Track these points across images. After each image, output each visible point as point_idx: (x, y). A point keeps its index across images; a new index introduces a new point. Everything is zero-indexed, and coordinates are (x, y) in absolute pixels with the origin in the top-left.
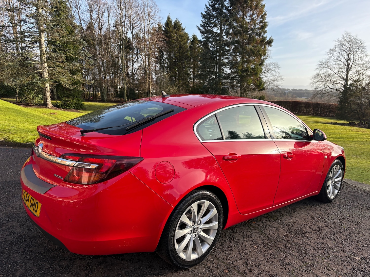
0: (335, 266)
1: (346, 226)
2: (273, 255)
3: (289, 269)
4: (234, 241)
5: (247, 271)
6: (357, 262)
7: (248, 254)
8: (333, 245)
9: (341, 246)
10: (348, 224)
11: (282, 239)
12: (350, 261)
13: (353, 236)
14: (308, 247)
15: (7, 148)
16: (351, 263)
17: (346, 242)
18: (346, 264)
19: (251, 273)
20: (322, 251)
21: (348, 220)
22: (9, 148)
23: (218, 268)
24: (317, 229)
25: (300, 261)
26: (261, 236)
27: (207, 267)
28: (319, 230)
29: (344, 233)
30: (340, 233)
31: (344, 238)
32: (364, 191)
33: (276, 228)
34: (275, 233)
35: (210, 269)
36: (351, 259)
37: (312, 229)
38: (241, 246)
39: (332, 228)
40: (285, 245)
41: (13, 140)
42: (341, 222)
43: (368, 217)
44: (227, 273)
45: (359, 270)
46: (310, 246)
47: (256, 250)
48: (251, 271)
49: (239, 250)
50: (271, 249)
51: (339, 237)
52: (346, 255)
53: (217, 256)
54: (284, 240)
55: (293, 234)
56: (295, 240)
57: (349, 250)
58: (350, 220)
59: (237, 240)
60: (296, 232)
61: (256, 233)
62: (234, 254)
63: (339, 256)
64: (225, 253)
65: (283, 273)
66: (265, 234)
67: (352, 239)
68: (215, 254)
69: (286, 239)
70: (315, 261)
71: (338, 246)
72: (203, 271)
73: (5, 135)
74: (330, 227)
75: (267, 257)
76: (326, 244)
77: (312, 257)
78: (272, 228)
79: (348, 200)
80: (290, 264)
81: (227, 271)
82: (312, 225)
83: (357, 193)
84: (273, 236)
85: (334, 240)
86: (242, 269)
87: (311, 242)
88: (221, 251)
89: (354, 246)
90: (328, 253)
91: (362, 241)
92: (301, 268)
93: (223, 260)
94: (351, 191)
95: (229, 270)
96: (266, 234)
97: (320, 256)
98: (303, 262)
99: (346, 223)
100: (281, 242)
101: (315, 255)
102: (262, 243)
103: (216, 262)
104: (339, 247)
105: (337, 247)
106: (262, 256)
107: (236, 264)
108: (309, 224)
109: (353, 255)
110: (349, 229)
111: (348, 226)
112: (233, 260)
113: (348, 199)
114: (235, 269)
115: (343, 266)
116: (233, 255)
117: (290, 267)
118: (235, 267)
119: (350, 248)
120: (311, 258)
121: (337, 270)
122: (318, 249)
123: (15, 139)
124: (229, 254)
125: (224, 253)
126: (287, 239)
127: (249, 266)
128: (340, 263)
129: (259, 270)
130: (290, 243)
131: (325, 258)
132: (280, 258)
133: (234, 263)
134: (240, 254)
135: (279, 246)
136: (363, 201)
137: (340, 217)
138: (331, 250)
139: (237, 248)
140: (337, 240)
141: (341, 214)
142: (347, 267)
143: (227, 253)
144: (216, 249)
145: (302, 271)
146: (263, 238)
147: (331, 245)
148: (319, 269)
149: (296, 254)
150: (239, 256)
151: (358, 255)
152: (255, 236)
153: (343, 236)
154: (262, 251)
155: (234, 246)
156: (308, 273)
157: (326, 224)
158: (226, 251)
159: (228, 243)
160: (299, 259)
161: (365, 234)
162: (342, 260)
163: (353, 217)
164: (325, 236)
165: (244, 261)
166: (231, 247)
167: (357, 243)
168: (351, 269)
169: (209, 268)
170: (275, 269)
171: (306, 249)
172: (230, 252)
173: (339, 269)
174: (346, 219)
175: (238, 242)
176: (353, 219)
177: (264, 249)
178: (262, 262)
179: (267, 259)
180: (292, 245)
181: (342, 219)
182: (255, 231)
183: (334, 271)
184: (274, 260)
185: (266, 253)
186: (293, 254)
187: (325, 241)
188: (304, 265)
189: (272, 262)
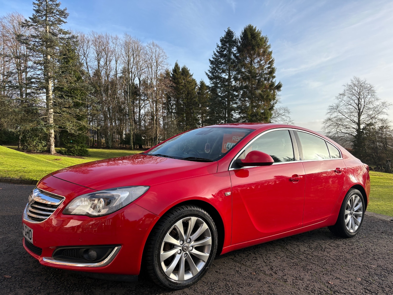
0: (353, 271)
1: (363, 244)
2: (296, 263)
3: (311, 273)
4: (259, 254)
5: (273, 274)
6: (373, 269)
7: (272, 262)
8: (351, 257)
9: (358, 257)
10: (365, 243)
11: (303, 253)
12: (367, 268)
13: (370, 251)
14: (327, 258)
16: (368, 269)
17: (363, 255)
18: (363, 270)
19: (276, 275)
20: (341, 261)
21: (365, 240)
23: (246, 271)
24: (335, 246)
25: (321, 268)
26: (283, 250)
27: (236, 271)
28: (338, 247)
29: (361, 249)
30: (358, 249)
31: (361, 252)
32: (380, 220)
33: (297, 245)
34: (296, 249)
36: (368, 267)
37: (331, 246)
38: (266, 257)
39: (350, 245)
40: (306, 257)
41: (29, 178)
42: (357, 241)
43: (384, 238)
45: (375, 274)
46: (330, 258)
47: (279, 260)
49: (264, 259)
50: (293, 260)
51: (356, 252)
52: (364, 264)
53: (245, 264)
54: (305, 253)
55: (313, 249)
56: (315, 254)
57: (366, 261)
58: (367, 240)
59: (261, 253)
60: (316, 248)
61: (278, 248)
63: (357, 265)
64: (251, 262)
65: (305, 275)
66: (286, 249)
67: (369, 253)
68: (242, 262)
69: (306, 253)
70: (334, 268)
71: (356, 257)
72: (233, 273)
74: (348, 245)
75: (291, 265)
76: (344, 256)
77: (332, 265)
79: (365, 226)
80: (311, 269)
81: (255, 274)
82: (330, 243)
83: (373, 221)
84: (294, 251)
85: (352, 253)
86: (268, 272)
87: (330, 255)
88: (247, 260)
89: (371, 258)
91: (378, 254)
92: (322, 272)
93: (250, 266)
94: (367, 219)
95: (256, 273)
96: (288, 249)
97: (339, 264)
98: (324, 268)
99: (363, 242)
100: (302, 255)
101: (335, 264)
102: (284, 255)
103: (243, 268)
105: (355, 259)
106: (285, 264)
107: (262, 269)
108: (328, 242)
109: (370, 264)
110: (366, 246)
111: (365, 244)
112: (259, 266)
113: (365, 225)
114: (262, 273)
115: (361, 271)
116: (259, 263)
117: (312, 271)
118: (262, 271)
119: (367, 259)
120: (331, 266)
121: (355, 274)
122: (337, 259)
124: (255, 263)
125: (250, 262)
127: (274, 271)
128: (358, 269)
129: (283, 273)
130: (310, 256)
131: (344, 266)
132: (302, 265)
133: (260, 268)
134: (266, 263)
135: (301, 257)
136: (379, 227)
137: (357, 238)
138: (350, 261)
139: (262, 258)
140: (354, 253)
141: (357, 236)
142: (364, 272)
143: (252, 261)
144: (242, 259)
145: (323, 275)
146: (285, 252)
147: (348, 256)
148: (338, 273)
149: (317, 263)
150: (264, 264)
151: (374, 264)
152: (278, 250)
153: (360, 251)
154: (286, 261)
155: (259, 257)
156: (328, 276)
157: (344, 242)
159: (254, 255)
160: (320, 267)
161: (381, 250)
162: (360, 267)
163: (369, 238)
164: (343, 251)
165: (269, 267)
166: (256, 258)
167: (373, 256)
168: (368, 273)
169: (238, 271)
170: (298, 273)
171: (326, 260)
172: (255, 261)
173: (357, 273)
174: (363, 239)
175: (262, 254)
176: (370, 239)
177: (287, 259)
178: (286, 268)
179: (291, 266)
180: (313, 256)
181: (359, 239)
182: (277, 247)
183: (352, 274)
184: (296, 267)
185: (288, 262)
186: (314, 263)
187: (343, 254)
188: (325, 271)
189: (295, 268)
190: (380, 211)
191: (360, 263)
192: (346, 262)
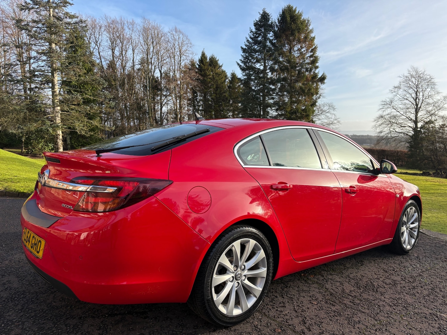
0: (417, 324)
1: (428, 279)
2: (338, 312)
3: (358, 328)
4: (288, 296)
5: (306, 330)
6: (445, 319)
7: (305, 311)
8: (413, 300)
9: (423, 301)
10: (430, 278)
11: (349, 295)
12: (436, 319)
13: (438, 291)
14: (381, 303)
16: (438, 321)
17: (429, 297)
18: (431, 322)
19: (310, 332)
20: (400, 308)
21: (430, 273)
23: (268, 327)
24: (392, 283)
25: (373, 319)
26: (321, 290)
27: (255, 326)
28: (395, 285)
29: (426, 287)
30: (421, 287)
31: (426, 292)
33: (340, 282)
34: (339, 288)
35: (257, 328)
36: (437, 317)
37: (386, 284)
38: (297, 302)
39: (410, 282)
40: (352, 301)
41: (15, 189)
42: (420, 275)
44: (279, 333)
46: (385, 302)
47: (315, 307)
48: (310, 330)
49: (294, 306)
50: (335, 306)
51: (419, 292)
52: (431, 311)
53: (267, 314)
54: (351, 296)
55: (362, 289)
56: (365, 296)
57: (434, 307)
58: (433, 274)
59: (291, 295)
60: (366, 287)
61: (315, 288)
62: (288, 312)
63: (421, 313)
65: (351, 332)
66: (326, 288)
67: (436, 294)
68: (264, 311)
69: (353, 295)
70: (391, 319)
71: (420, 301)
72: (249, 330)
73: (6, 185)
74: (408, 281)
75: (331, 315)
76: (404, 299)
77: (388, 314)
78: (335, 283)
79: (428, 252)
80: (359, 322)
81: (280, 331)
82: (385, 278)
83: (438, 244)
84: (337, 291)
85: (414, 294)
86: (299, 328)
87: (385, 298)
88: (271, 308)
89: (440, 301)
90: (407, 310)
92: (375, 326)
93: (274, 317)
94: (431, 242)
95: (282, 329)
96: (328, 289)
97: (397, 313)
98: (376, 320)
99: (427, 276)
100: (347, 298)
101: (391, 313)
102: (323, 299)
103: (265, 320)
104: (420, 303)
105: (419, 303)
106: (324, 313)
107: (290, 322)
108: (381, 277)
109: (440, 312)
110: (431, 283)
111: (430, 279)
112: (287, 317)
113: (428, 250)
114: (290, 328)
115: (427, 324)
116: (286, 312)
117: (360, 326)
118: (290, 325)
119: (435, 304)
121: (421, 329)
122: (395, 305)
123: (17, 189)
124: (281, 311)
125: (274, 310)
126: (354, 294)
127: (307, 325)
128: (424, 321)
129: (320, 329)
130: (358, 299)
131: (404, 316)
132: (347, 316)
133: (288, 321)
134: (296, 311)
135: (345, 302)
137: (420, 270)
138: (411, 307)
139: (291, 304)
140: (417, 295)
141: (420, 267)
142: (432, 325)
143: (278, 309)
144: (265, 306)
145: (376, 331)
146: (324, 294)
147: (410, 300)
148: (397, 328)
149: (367, 311)
150: (294, 314)
151: (446, 312)
152: (314, 291)
153: (424, 291)
154: (324, 308)
155: (288, 302)
156: (383, 333)
158: (277, 307)
159: (280, 299)
160: (371, 317)
162: (425, 318)
163: (435, 270)
164: (402, 291)
165: (301, 319)
166: (284, 303)
167: (443, 299)
168: (439, 328)
169: (256, 327)
170: (341, 328)
171: (379, 306)
172: (282, 309)
173: (423, 327)
174: (427, 272)
175: (292, 298)
176: (436, 272)
177: (326, 305)
178: (324, 320)
179: (331, 316)
180: (361, 300)
181: (423, 272)
182: (313, 285)
183: (416, 329)
184: (339, 318)
185: (328, 309)
186: (364, 311)
187: (402, 296)
188: (378, 324)
189: (337, 320)
190: (441, 225)
191: (425, 310)
192: (406, 308)
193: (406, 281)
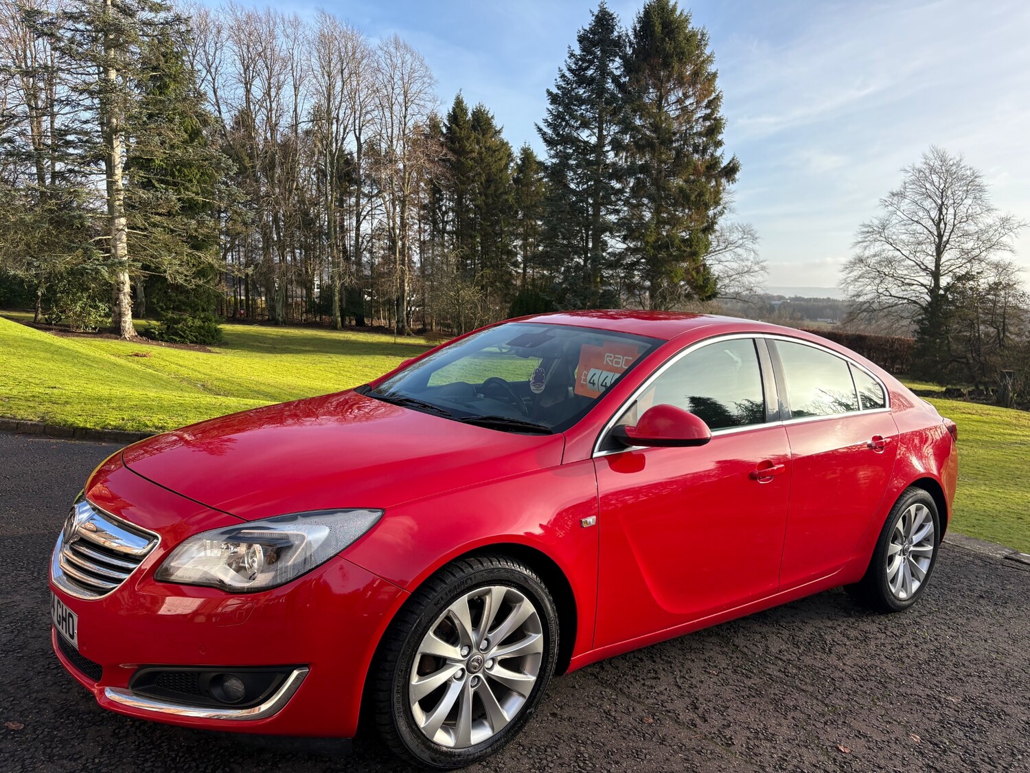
0: (902, 714)
1: (930, 631)
2: (756, 690)
3: (793, 718)
4: (663, 660)
5: (698, 721)
6: (953, 706)
7: (696, 687)
8: (898, 671)
9: (916, 673)
10: (935, 629)
11: (777, 657)
12: (938, 705)
13: (947, 654)
14: (837, 674)
15: (52, 441)
16: (940, 708)
17: (929, 665)
18: (927, 711)
19: (706, 724)
20: (871, 684)
21: (935, 618)
22: (58, 441)
23: (629, 714)
24: (859, 636)
25: (820, 703)
26: (726, 649)
27: (605, 712)
28: (866, 640)
29: (925, 647)
30: (916, 646)
31: (923, 656)
32: (976, 556)
33: (760, 633)
34: (759, 645)
35: (610, 715)
36: (940, 702)
37: (848, 638)
38: (680, 671)
39: (896, 635)
40: (783, 670)
41: (66, 421)
42: (916, 623)
43: (985, 614)
44: (650, 725)
45: (958, 723)
46: (844, 673)
47: (714, 679)
48: (706, 721)
49: (675, 678)
50: (750, 678)
51: (912, 655)
52: (929, 692)
53: (626, 690)
54: (781, 659)
55: (802, 647)
56: (808, 660)
57: (936, 683)
58: (940, 620)
59: (669, 658)
60: (809, 643)
61: (713, 644)
62: (664, 687)
63: (911, 695)
64: (644, 684)
65: (780, 725)
66: (734, 645)
67: (943, 660)
68: (620, 686)
69: (784, 658)
70: (855, 703)
71: (910, 673)
72: (597, 719)
73: (42, 409)
74: (891, 634)
75: (744, 694)
76: (881, 668)
77: (849, 694)
78: (751, 635)
79: (937, 575)
80: (795, 708)
81: (651, 721)
82: (846, 628)
83: (959, 560)
84: (754, 651)
85: (901, 660)
86: (685, 717)
87: (844, 664)
88: (632, 680)
89: (948, 674)
90: (886, 688)
91: (967, 663)
92: (824, 716)
93: (640, 697)
94: (944, 555)
95: (655, 717)
96: (738, 647)
97: (866, 693)
98: (827, 705)
99: (929, 624)
100: (773, 664)
101: (855, 692)
102: (728, 665)
103: (623, 702)
104: (912, 676)
105: (908, 677)
106: (730, 691)
107: (669, 706)
108: (840, 625)
109: (946, 693)
110: (936, 639)
111: (934, 631)
112: (663, 697)
114: (670, 717)
115: (921, 714)
116: (662, 689)
117: (797, 714)
118: (669, 712)
119: (939, 679)
120: (846, 697)
121: (907, 722)
122: (862, 679)
123: (71, 420)
124: (652, 687)
125: (639, 684)
126: (786, 656)
127: (700, 711)
128: (914, 708)
129: (724, 719)
130: (795, 666)
131: (878, 699)
132: (772, 696)
133: (666, 704)
134: (680, 688)
135: (770, 671)
136: (973, 578)
137: (916, 613)
138: (894, 682)
139: (670, 674)
140: (906, 660)
141: (917, 608)
142: (929, 716)
143: (646, 683)
144: (620, 676)
145: (826, 724)
146: (730, 655)
147: (892, 670)
148: (864, 720)
149: (810, 689)
150: (676, 691)
151: (956, 694)
152: (712, 650)
153: (921, 653)
154: (730, 681)
155: (664, 669)
156: (838, 728)
157: (880, 626)
158: (644, 679)
159: (650, 665)
160: (817, 699)
161: (975, 650)
162: (918, 703)
163: (946, 614)
164: (878, 653)
165: (688, 701)
166: (656, 673)
167: (954, 668)
168: (941, 721)
169: (608, 713)
170: (762, 718)
171: (833, 679)
172: (653, 682)
173: (911, 720)
174: (931, 618)
175: (671, 662)
176: (947, 618)
177: (735, 677)
178: (730, 703)
179: (743, 696)
180: (800, 669)
181: (921, 616)
182: (710, 639)
183: (899, 724)
184: (757, 700)
185: (738, 684)
186: (804, 687)
187: (878, 662)
188: (830, 711)
189: (755, 703)
191: (919, 690)
192: (883, 686)
193: (888, 633)
